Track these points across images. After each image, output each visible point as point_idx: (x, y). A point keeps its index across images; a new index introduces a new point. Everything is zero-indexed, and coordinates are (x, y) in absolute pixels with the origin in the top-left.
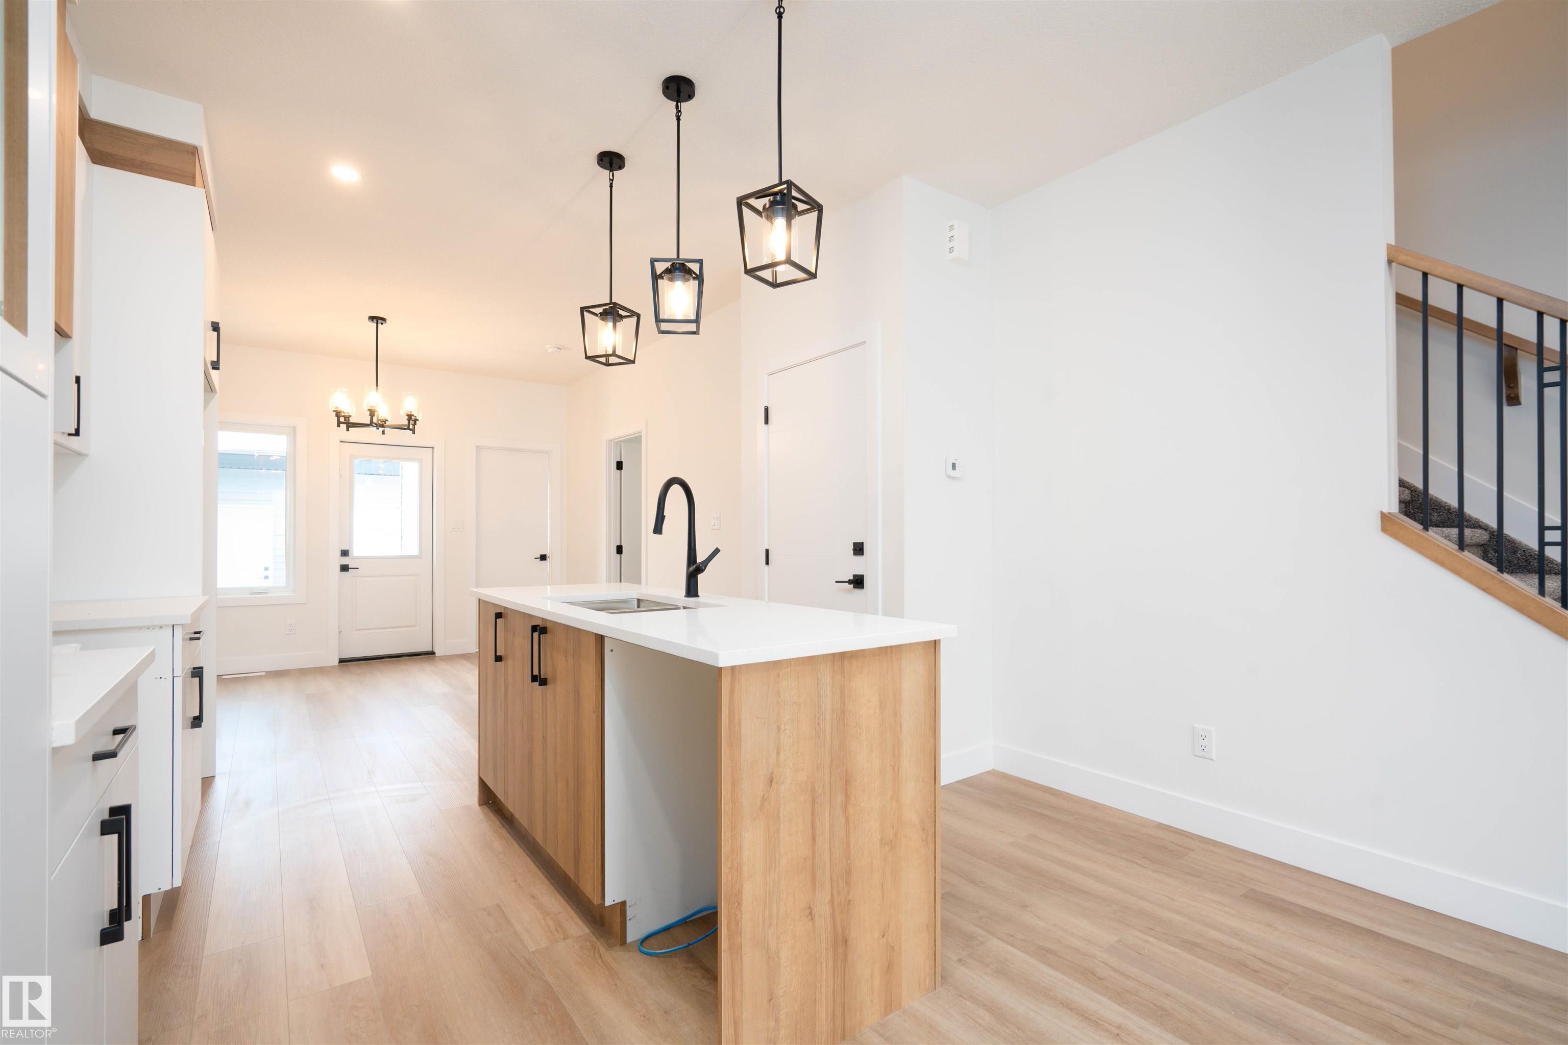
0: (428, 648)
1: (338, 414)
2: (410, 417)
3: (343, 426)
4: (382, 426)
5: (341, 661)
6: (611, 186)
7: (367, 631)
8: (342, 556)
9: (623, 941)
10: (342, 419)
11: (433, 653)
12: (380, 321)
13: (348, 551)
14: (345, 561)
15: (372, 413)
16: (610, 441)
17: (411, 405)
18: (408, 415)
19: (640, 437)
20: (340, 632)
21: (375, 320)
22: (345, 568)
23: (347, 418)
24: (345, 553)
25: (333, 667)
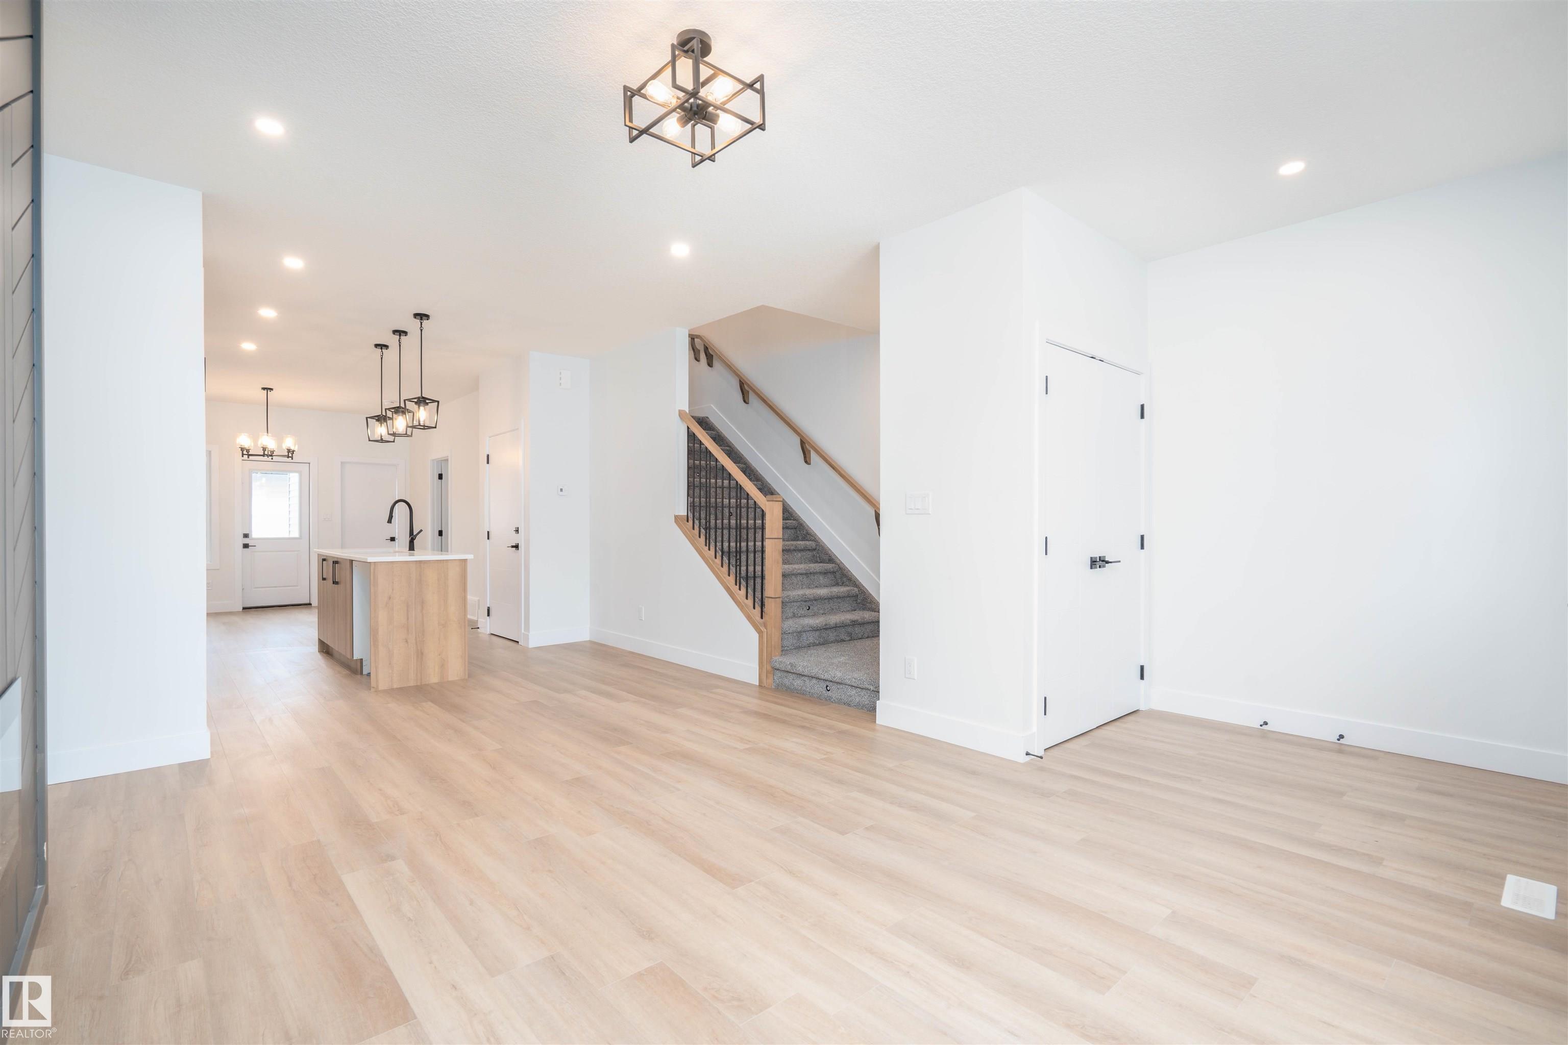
0: (308, 602)
1: (242, 449)
2: (289, 451)
3: (246, 457)
4: (271, 456)
5: (244, 608)
6: (382, 358)
7: (260, 589)
8: (244, 537)
9: (361, 673)
10: (245, 452)
11: (310, 604)
12: (269, 390)
13: (248, 534)
14: (246, 541)
15: (264, 449)
16: (433, 460)
17: (289, 443)
18: (288, 449)
19: (447, 460)
20: (243, 589)
21: (266, 390)
22: (246, 546)
23: (248, 451)
24: (246, 536)
25: (239, 612)
